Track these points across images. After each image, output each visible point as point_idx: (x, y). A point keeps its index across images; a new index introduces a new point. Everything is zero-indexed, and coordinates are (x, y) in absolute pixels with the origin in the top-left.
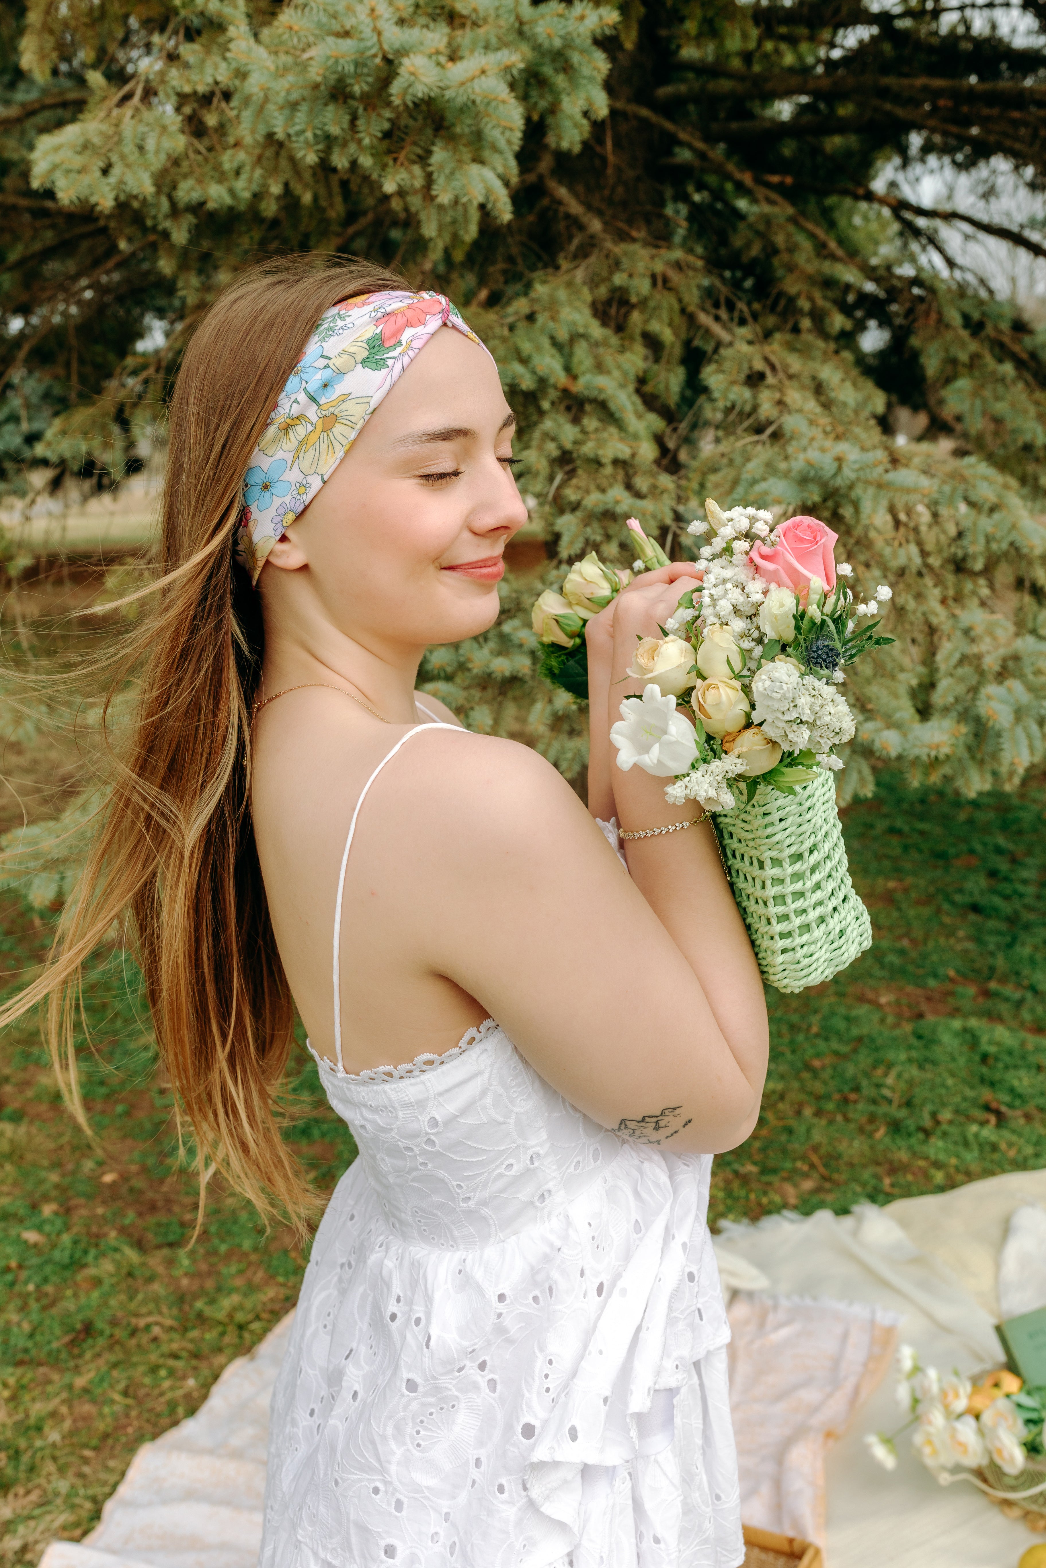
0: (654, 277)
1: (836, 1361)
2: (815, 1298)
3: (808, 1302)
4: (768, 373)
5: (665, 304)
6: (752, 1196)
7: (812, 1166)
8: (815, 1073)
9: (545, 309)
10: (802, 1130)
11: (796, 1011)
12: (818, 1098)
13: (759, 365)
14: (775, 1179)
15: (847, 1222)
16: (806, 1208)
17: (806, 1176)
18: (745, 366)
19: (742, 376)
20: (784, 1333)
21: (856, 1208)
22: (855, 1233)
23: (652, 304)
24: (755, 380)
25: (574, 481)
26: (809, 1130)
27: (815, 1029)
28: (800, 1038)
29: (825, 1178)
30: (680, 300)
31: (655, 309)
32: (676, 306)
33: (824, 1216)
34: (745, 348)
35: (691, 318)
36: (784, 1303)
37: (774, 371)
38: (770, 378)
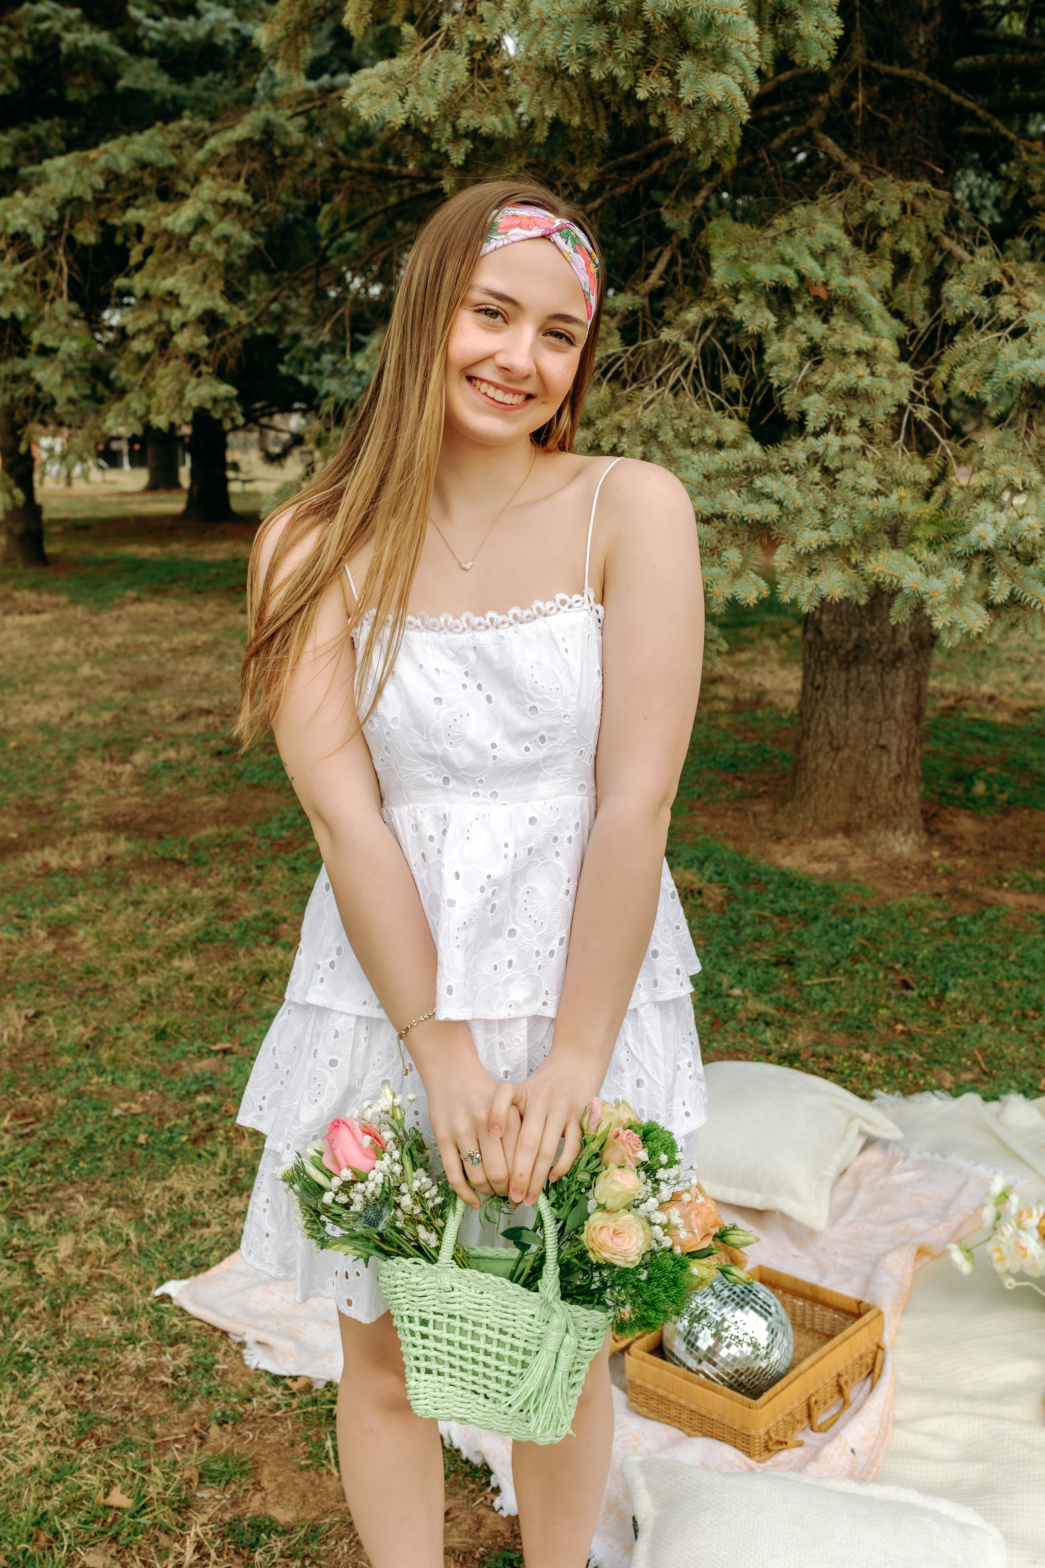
0: (904, 206)
1: (948, 1204)
2: (944, 1157)
3: (937, 1157)
4: (1005, 283)
5: (913, 227)
6: (910, 1076)
7: (976, 1062)
8: (1000, 992)
9: (802, 226)
10: (976, 1034)
11: (999, 942)
12: (998, 1012)
13: (996, 276)
14: (936, 1068)
15: (994, 1106)
16: (956, 1091)
17: (968, 1069)
18: (985, 278)
19: (981, 286)
20: (907, 1176)
21: (1003, 1097)
22: (998, 1116)
23: (901, 227)
24: (992, 290)
25: (821, 369)
26: (980, 1036)
27: (1012, 958)
28: (996, 962)
29: (984, 1073)
30: (927, 227)
31: (904, 231)
32: (923, 230)
33: (971, 1100)
34: (983, 263)
35: (936, 241)
36: (914, 1155)
37: (1011, 281)
38: (1007, 287)
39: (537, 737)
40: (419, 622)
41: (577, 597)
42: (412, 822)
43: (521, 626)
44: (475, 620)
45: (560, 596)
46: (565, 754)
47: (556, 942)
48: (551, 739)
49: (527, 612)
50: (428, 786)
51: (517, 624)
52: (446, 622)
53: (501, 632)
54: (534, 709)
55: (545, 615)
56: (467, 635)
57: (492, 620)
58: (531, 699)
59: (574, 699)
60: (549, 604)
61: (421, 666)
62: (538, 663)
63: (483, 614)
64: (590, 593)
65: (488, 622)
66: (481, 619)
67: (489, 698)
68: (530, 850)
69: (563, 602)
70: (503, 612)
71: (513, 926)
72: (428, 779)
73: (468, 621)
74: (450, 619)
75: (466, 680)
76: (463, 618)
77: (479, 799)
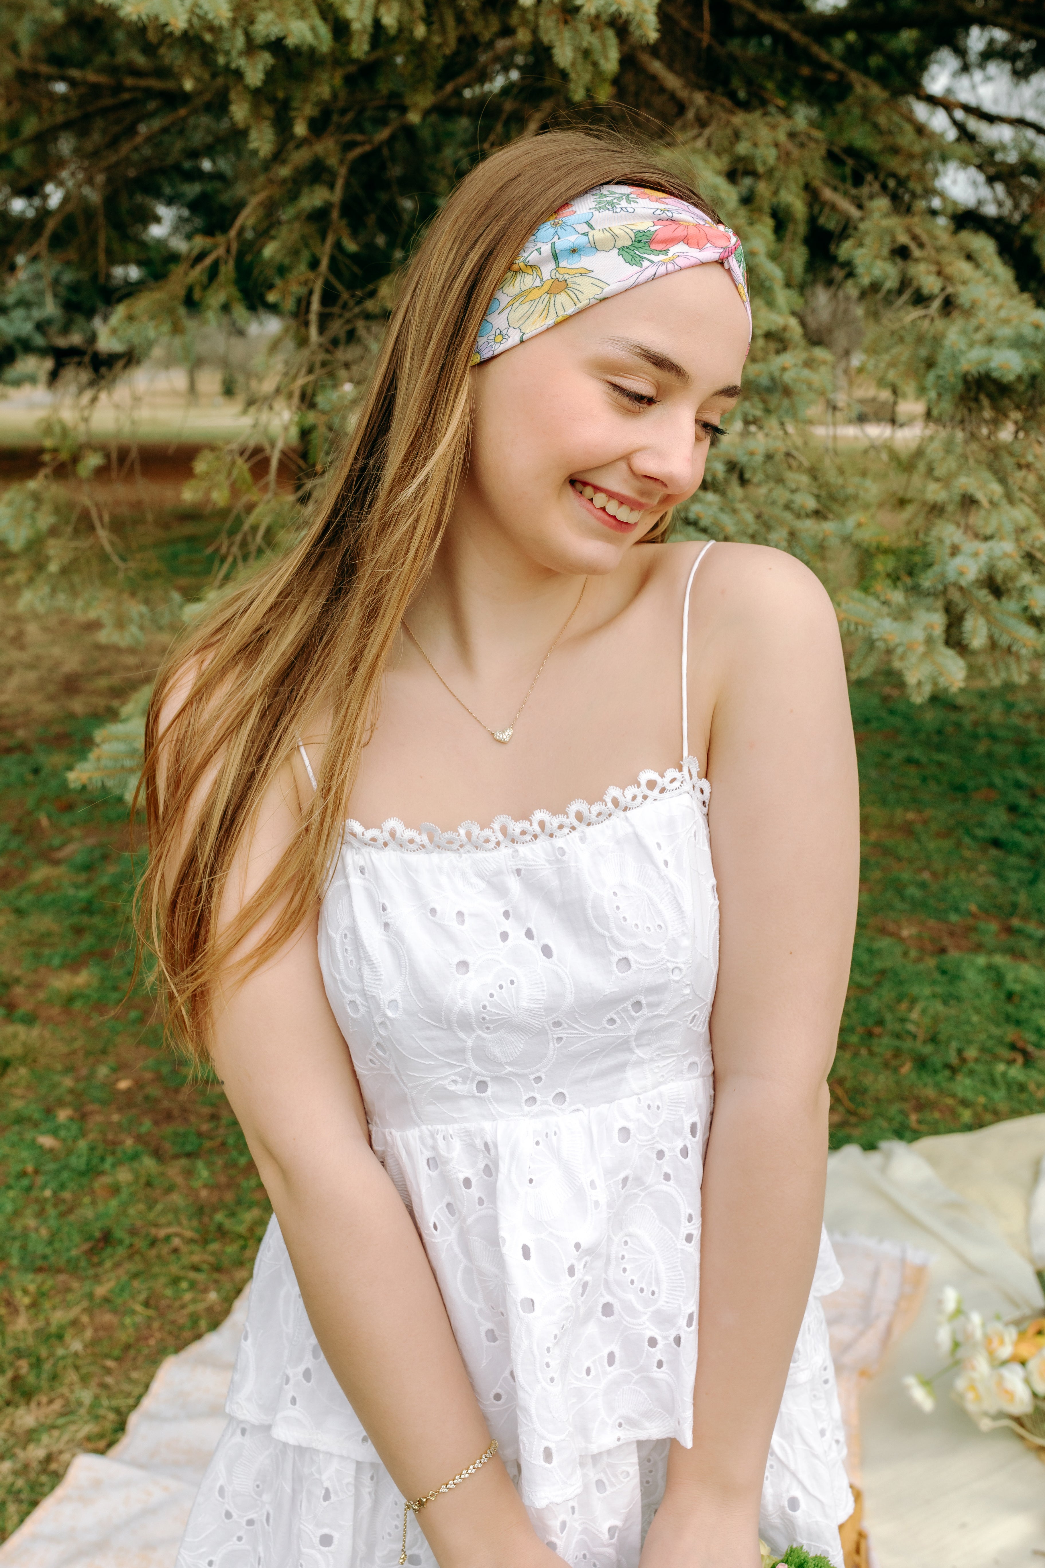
1: (868, 1299)
2: (844, 1234)
3: (838, 1238)
5: (791, 176)
7: (838, 1099)
15: (875, 1158)
21: (883, 1144)
22: (884, 1169)
23: (778, 175)
29: (851, 1113)
30: (804, 175)
31: (782, 179)
32: (800, 178)
33: (853, 1151)
35: (815, 193)
37: (921, 245)
38: (917, 253)
39: (628, 1004)
40: (424, 839)
41: (671, 773)
42: (428, 1154)
43: (590, 830)
44: (516, 828)
45: (647, 775)
46: (672, 1025)
47: (683, 1322)
48: (651, 1005)
49: (596, 808)
50: (452, 1097)
51: (581, 827)
52: (469, 835)
53: (559, 842)
54: (625, 962)
55: (626, 809)
56: (505, 851)
57: (542, 824)
58: (619, 946)
59: (685, 942)
60: (631, 791)
61: (433, 911)
62: (623, 886)
63: (525, 816)
64: (692, 764)
65: (536, 828)
66: (525, 825)
67: (547, 951)
68: (625, 1180)
69: (651, 785)
70: (558, 809)
71: (608, 1298)
72: (452, 1088)
73: (504, 830)
74: (476, 830)
75: (508, 925)
76: (496, 826)
77: (536, 1108)
